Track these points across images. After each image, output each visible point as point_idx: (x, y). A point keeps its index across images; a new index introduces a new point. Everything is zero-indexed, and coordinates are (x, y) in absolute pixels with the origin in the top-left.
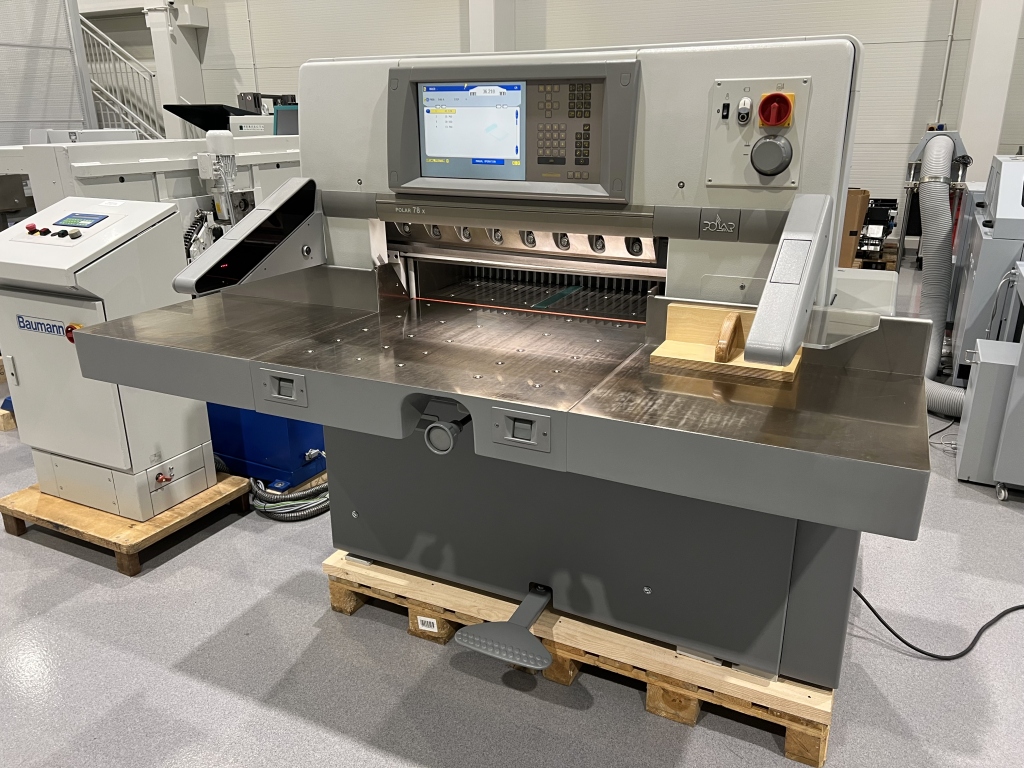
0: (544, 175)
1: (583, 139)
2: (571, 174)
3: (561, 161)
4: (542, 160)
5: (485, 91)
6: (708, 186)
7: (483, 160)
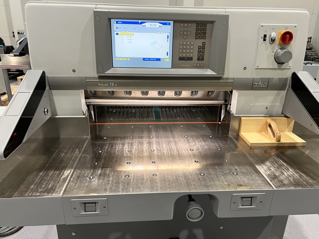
0: (181, 65)
1: (201, 49)
2: (195, 65)
3: (191, 59)
4: (181, 59)
5: (151, 25)
6: (256, 69)
7: (149, 59)
